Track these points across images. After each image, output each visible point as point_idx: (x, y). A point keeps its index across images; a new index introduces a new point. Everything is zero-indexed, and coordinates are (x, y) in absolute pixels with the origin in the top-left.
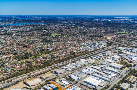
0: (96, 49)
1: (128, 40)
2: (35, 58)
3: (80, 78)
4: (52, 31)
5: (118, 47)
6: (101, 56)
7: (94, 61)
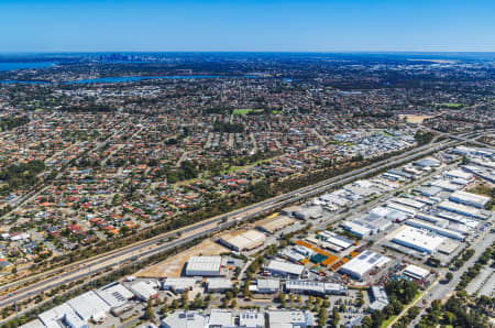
0: (389, 152)
1: (477, 128)
2: (216, 175)
3: (375, 231)
4: (231, 99)
5: (454, 147)
6: (413, 173)
7: (397, 185)
